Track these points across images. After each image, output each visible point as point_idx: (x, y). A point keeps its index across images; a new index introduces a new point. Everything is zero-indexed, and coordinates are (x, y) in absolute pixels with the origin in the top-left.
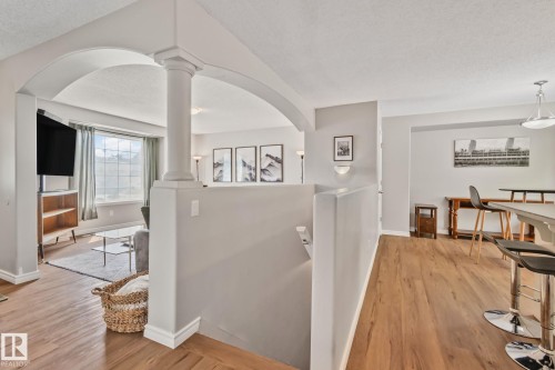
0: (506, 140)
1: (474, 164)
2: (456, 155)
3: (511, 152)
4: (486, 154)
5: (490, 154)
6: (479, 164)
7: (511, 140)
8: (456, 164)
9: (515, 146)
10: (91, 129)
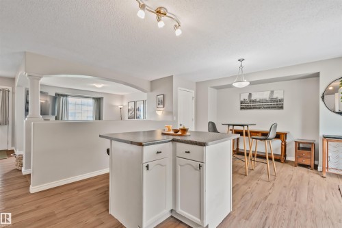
0: (269, 92)
1: (251, 108)
2: (242, 102)
3: (272, 100)
4: (258, 102)
5: (260, 102)
6: (254, 108)
7: (272, 92)
8: (241, 108)
9: (275, 96)
10: (66, 96)
